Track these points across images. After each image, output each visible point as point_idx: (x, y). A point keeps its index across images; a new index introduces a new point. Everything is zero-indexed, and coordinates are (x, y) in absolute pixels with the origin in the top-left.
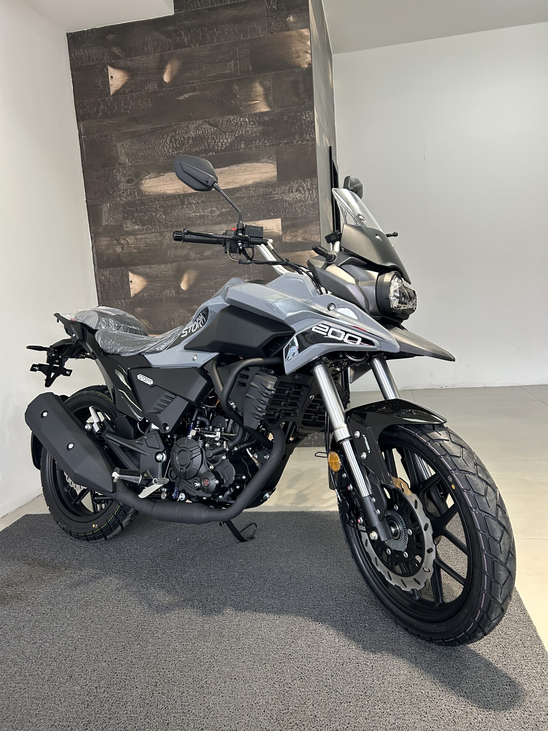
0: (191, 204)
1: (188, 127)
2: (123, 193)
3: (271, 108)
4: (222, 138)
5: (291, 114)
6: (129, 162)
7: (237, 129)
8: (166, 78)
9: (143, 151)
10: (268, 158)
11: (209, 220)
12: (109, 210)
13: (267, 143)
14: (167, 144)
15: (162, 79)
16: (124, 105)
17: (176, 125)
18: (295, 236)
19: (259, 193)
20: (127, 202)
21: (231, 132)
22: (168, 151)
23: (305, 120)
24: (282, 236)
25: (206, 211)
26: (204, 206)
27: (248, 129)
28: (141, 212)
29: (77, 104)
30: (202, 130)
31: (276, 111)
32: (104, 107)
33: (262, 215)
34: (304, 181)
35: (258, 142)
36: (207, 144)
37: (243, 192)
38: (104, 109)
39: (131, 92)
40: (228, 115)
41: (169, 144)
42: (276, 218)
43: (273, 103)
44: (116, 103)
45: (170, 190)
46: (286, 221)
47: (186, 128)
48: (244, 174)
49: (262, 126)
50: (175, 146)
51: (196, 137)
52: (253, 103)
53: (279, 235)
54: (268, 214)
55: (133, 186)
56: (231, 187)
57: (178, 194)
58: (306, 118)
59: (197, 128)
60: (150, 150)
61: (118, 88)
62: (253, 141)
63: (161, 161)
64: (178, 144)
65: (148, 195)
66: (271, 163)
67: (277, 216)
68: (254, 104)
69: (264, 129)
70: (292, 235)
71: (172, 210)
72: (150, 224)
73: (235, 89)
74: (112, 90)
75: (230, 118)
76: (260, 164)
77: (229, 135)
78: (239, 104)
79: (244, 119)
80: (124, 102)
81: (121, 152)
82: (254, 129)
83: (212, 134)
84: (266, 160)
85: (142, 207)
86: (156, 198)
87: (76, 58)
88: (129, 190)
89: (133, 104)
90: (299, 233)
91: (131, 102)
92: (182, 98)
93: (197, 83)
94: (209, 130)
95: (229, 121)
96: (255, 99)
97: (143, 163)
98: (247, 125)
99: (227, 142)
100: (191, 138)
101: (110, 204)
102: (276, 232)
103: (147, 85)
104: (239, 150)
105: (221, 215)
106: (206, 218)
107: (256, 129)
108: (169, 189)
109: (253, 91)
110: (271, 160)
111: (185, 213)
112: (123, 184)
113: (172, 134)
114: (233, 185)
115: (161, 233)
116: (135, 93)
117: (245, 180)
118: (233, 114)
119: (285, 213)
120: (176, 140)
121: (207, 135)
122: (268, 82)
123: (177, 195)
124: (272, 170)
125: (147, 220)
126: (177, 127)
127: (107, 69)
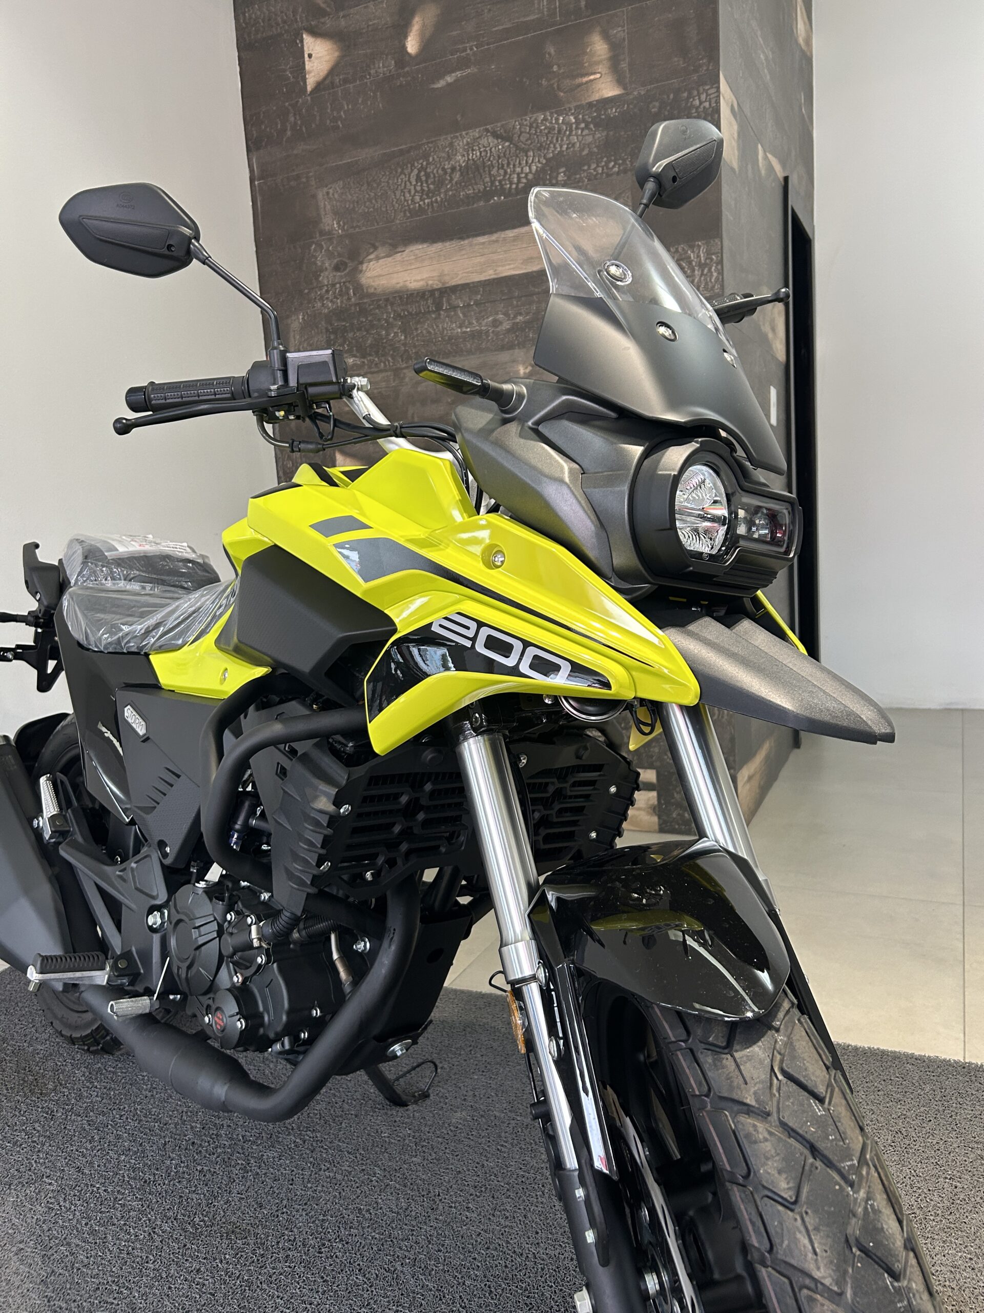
0: (454, 308)
1: (451, 145)
2: (327, 291)
3: (625, 89)
4: (520, 163)
5: (668, 97)
6: (339, 229)
7: (551, 142)
8: (412, 45)
9: (365, 202)
11: (489, 340)
12: (302, 328)
13: (614, 166)
14: (411, 183)
15: (404, 48)
16: (332, 110)
17: (429, 142)
20: (335, 309)
21: (539, 149)
22: (412, 200)
23: (697, 108)
25: (484, 323)
26: (480, 312)
27: (574, 139)
28: (359, 329)
29: (248, 118)
30: (480, 148)
31: (635, 93)
32: (295, 118)
34: (692, 247)
35: (593, 166)
36: (488, 179)
38: (295, 123)
39: (346, 81)
40: (533, 114)
41: (415, 186)
43: (628, 76)
44: (316, 109)
45: (415, 281)
47: (447, 149)
49: (603, 131)
50: (426, 189)
51: (467, 166)
52: (585, 79)
55: (346, 275)
57: (430, 288)
58: (701, 103)
59: (470, 147)
60: (379, 201)
61: (322, 78)
62: (584, 166)
63: (398, 222)
64: (432, 183)
65: (372, 294)
68: (587, 82)
69: (607, 135)
71: (418, 322)
72: (377, 353)
73: (550, 54)
74: (311, 82)
75: (536, 119)
77: (534, 156)
78: (555, 86)
79: (567, 117)
80: (331, 105)
81: (325, 207)
82: (587, 137)
83: (499, 157)
85: (361, 319)
86: (387, 300)
87: (246, 24)
88: (338, 286)
89: (348, 105)
91: (345, 103)
92: (441, 84)
93: (471, 49)
94: (493, 149)
95: (534, 125)
96: (590, 71)
97: (364, 229)
98: (571, 131)
99: (530, 171)
100: (458, 168)
101: (304, 316)
103: (374, 64)
105: (514, 328)
106: (484, 337)
107: (589, 139)
108: (413, 279)
109: (585, 53)
111: (444, 329)
112: (327, 273)
113: (422, 164)
115: (397, 372)
116: (352, 83)
118: (543, 109)
120: (427, 176)
121: (489, 160)
122: (620, 29)
123: (429, 291)
125: (371, 346)
126: (430, 148)
127: (302, 41)
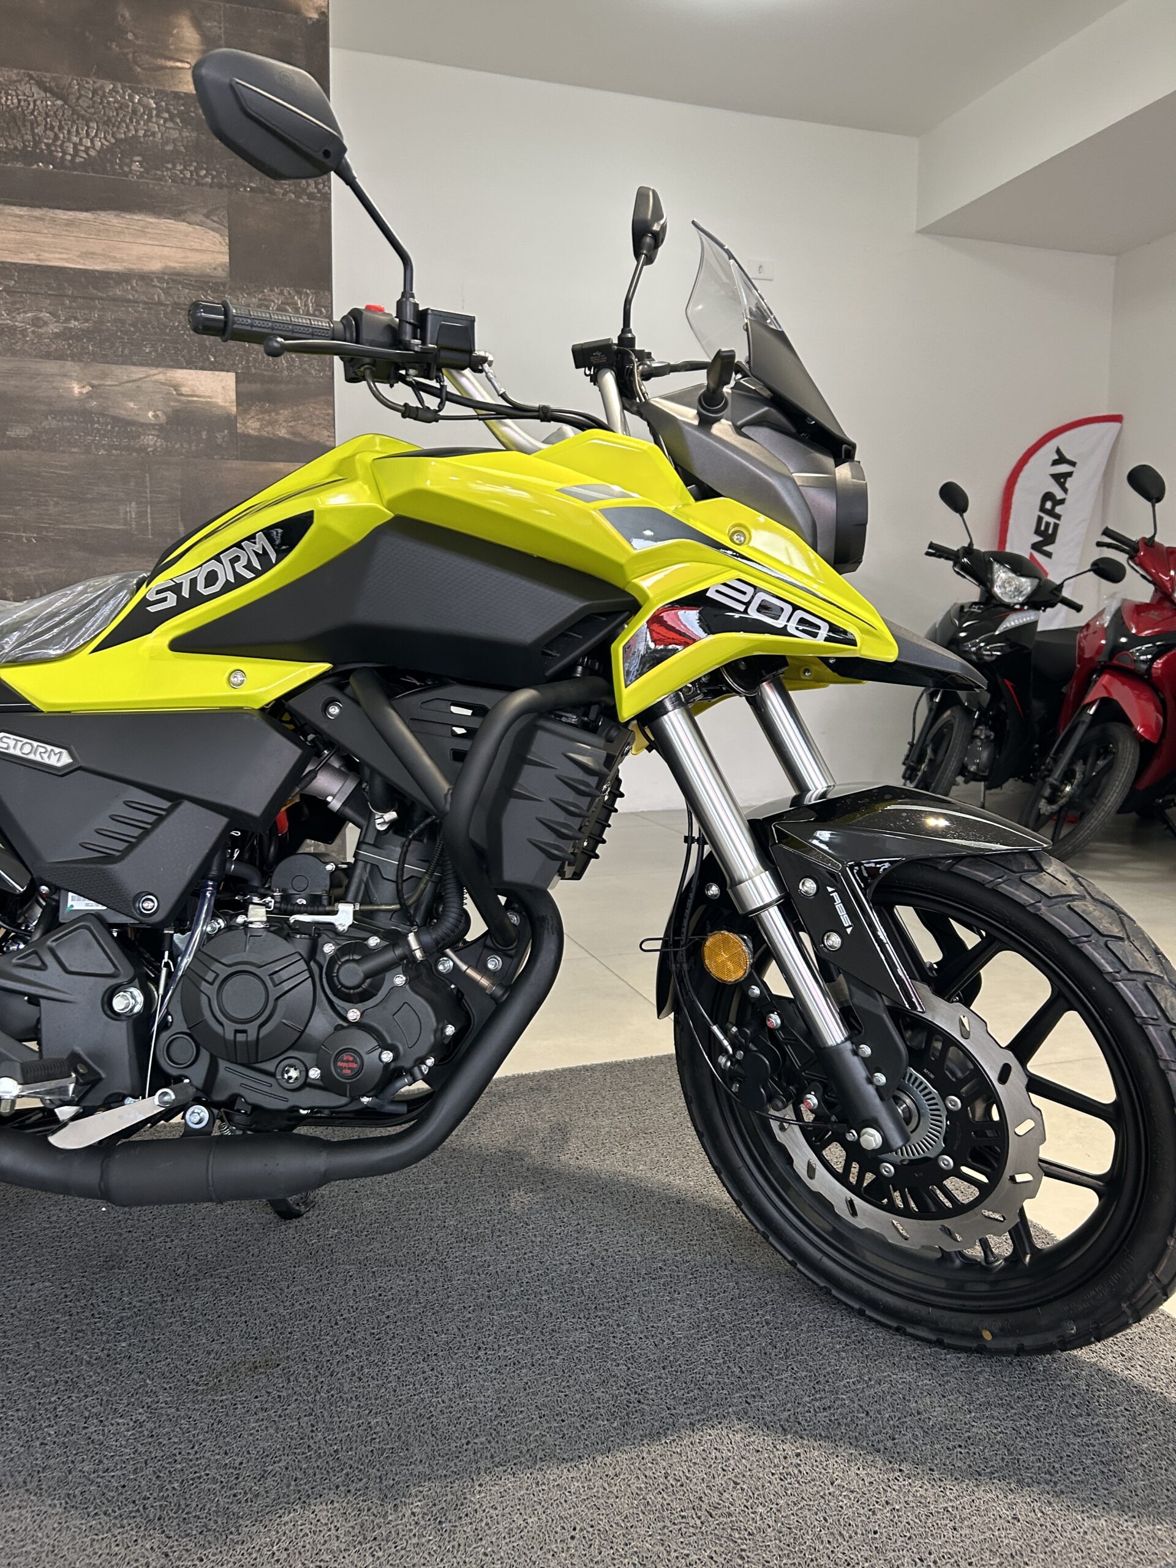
4: (77, 131)
7: (123, 121)
10: (207, 216)
11: (26, 342)
13: (205, 176)
18: (272, 423)
19: (179, 297)
21: (105, 123)
24: (236, 417)
25: (19, 318)
26: (14, 303)
27: (155, 127)
33: (183, 356)
35: (179, 167)
36: (30, 137)
37: (133, 288)
40: (98, 78)
42: (222, 370)
46: (250, 382)
48: (139, 241)
49: (193, 130)
52: (170, 64)
53: (229, 416)
54: (201, 356)
56: (98, 268)
62: (168, 162)
66: (213, 230)
67: (224, 365)
68: (172, 68)
70: (262, 419)
73: (122, 16)
75: (102, 87)
76: (182, 226)
77: (98, 129)
78: (130, 56)
79: (145, 99)
82: (172, 131)
84: (200, 218)
90: (281, 418)
94: (38, 102)
95: (100, 92)
96: (178, 57)
98: (150, 116)
99: (93, 148)
102: (223, 404)
104: (126, 175)
105: (66, 335)
106: (19, 336)
107: (175, 134)
109: (171, 34)
110: (214, 221)
114: (103, 263)
117: (139, 258)
119: (248, 361)
122: (215, 23)
124: (217, 248)
